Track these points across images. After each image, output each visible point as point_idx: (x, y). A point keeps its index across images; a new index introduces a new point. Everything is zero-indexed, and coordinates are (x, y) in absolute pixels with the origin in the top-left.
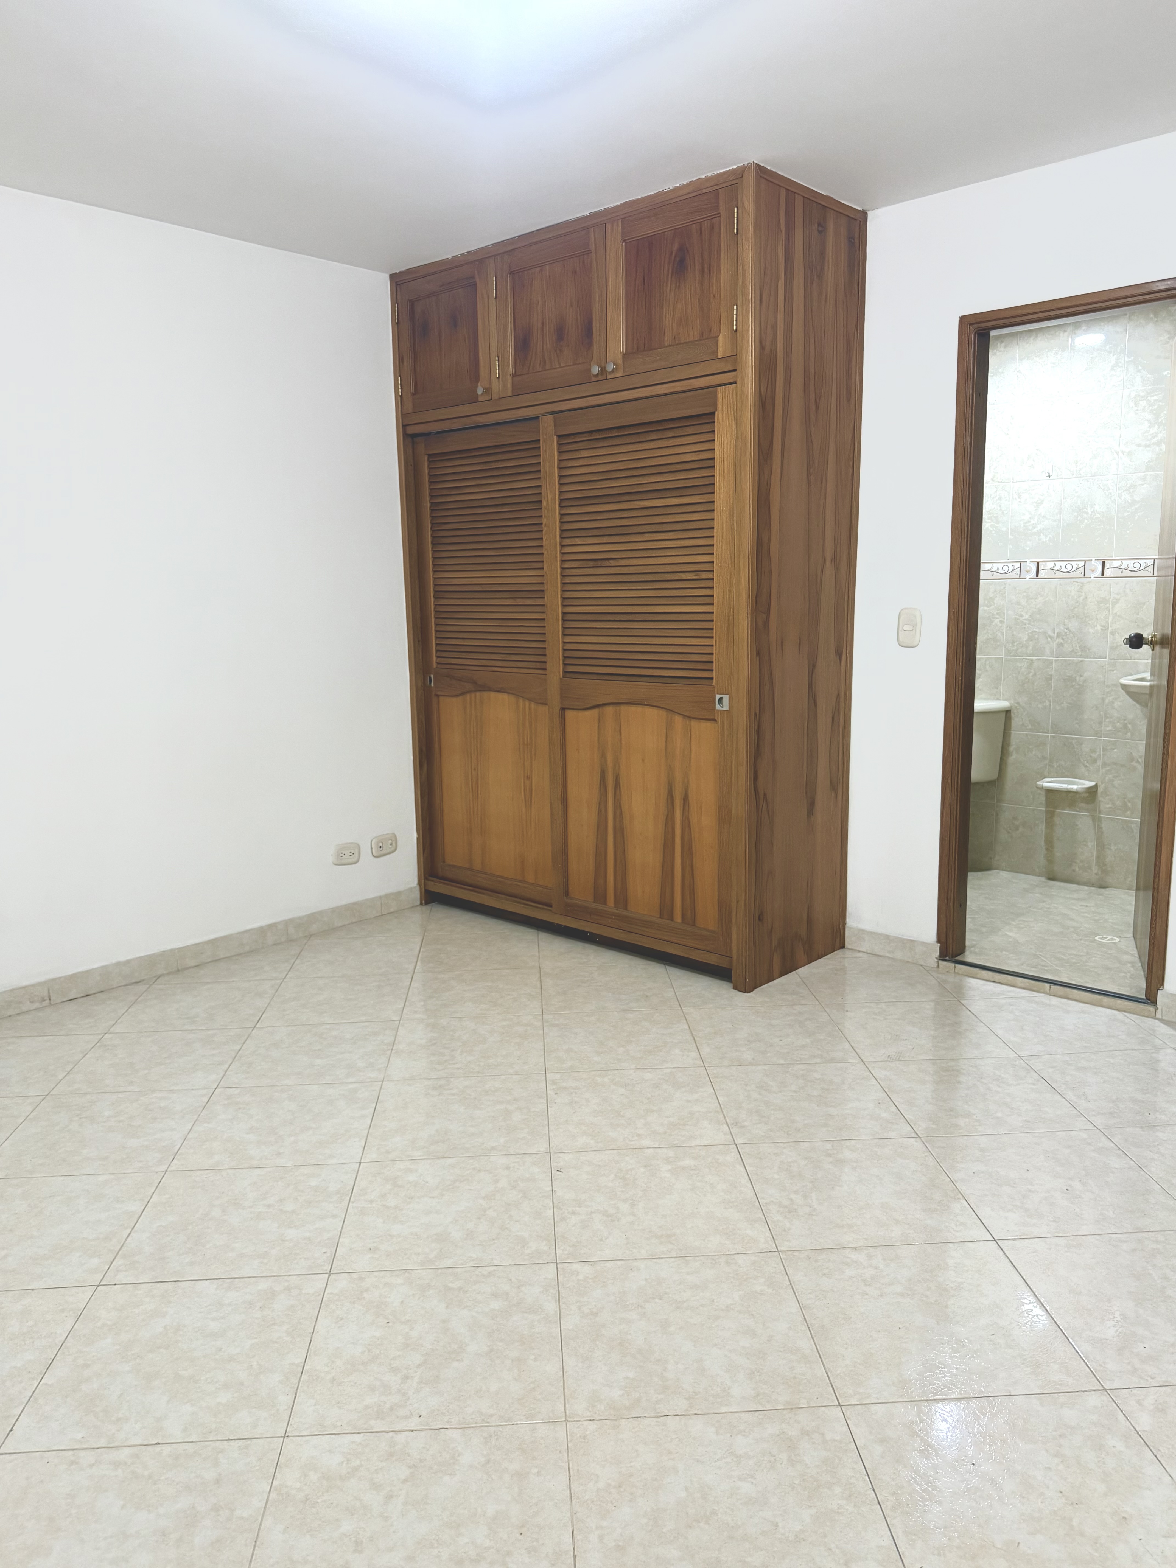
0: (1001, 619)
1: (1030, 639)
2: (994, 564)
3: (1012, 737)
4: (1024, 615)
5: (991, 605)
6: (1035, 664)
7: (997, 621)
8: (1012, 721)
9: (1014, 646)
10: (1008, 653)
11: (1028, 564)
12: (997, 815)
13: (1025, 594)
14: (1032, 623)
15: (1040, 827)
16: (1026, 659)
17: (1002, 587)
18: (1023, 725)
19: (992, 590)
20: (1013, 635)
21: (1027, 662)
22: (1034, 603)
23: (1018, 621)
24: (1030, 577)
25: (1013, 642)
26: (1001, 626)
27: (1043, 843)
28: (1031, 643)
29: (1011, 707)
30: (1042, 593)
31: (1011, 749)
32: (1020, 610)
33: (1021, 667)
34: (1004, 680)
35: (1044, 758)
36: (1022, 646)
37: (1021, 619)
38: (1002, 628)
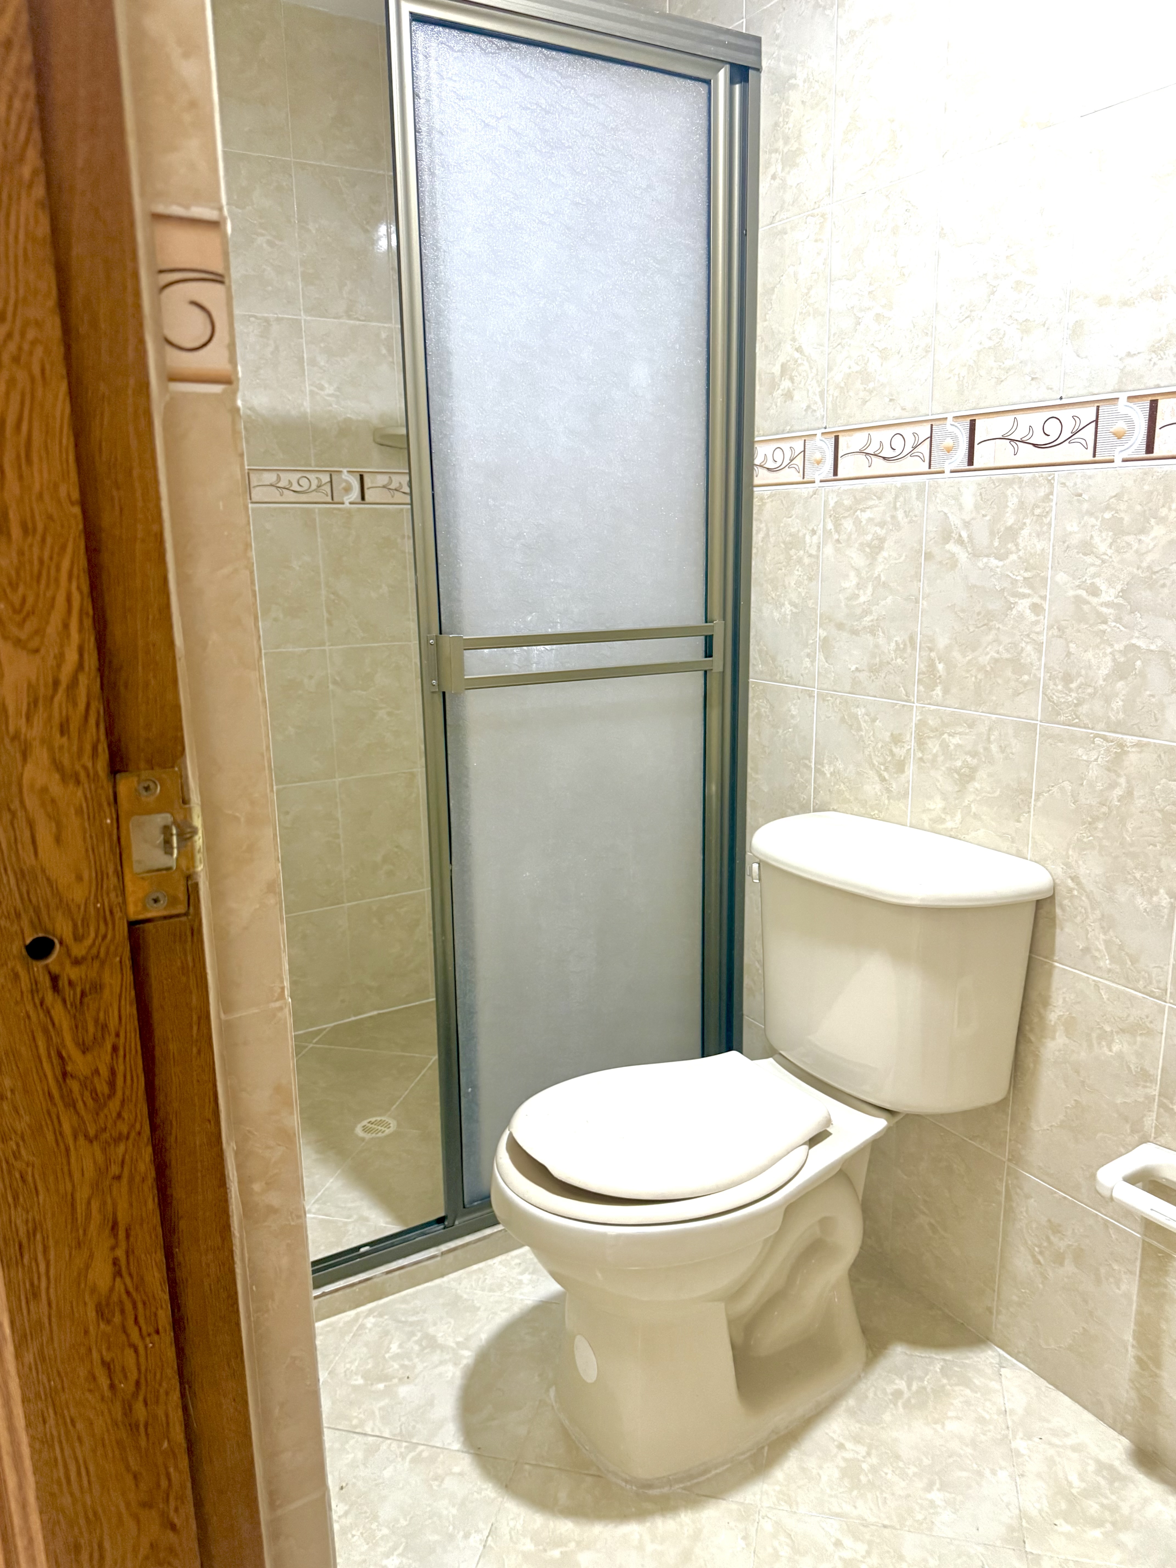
0: (1036, 600)
1: (1120, 672)
2: (1020, 417)
3: (1057, 981)
4: (1103, 587)
5: (1008, 553)
6: (1133, 758)
7: (1023, 605)
8: (1058, 931)
9: (1070, 690)
10: (1053, 710)
11: (1123, 406)
12: (1008, 1197)
13: (1108, 515)
14: (1126, 618)
15: (1124, 1287)
16: (1105, 738)
17: (1042, 492)
18: (1086, 950)
19: (1013, 502)
20: (1069, 654)
21: (1108, 750)
22: (1136, 546)
23: (1086, 608)
24: (1126, 455)
25: (1067, 679)
26: (1037, 623)
27: (1129, 1338)
28: (1120, 685)
29: (1054, 887)
30: (1164, 512)
31: (1053, 1016)
32: (1092, 570)
33: (1088, 762)
34: (1038, 795)
35: (1145, 1076)
36: (1092, 696)
37: (1094, 600)
38: (1037, 629)
